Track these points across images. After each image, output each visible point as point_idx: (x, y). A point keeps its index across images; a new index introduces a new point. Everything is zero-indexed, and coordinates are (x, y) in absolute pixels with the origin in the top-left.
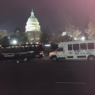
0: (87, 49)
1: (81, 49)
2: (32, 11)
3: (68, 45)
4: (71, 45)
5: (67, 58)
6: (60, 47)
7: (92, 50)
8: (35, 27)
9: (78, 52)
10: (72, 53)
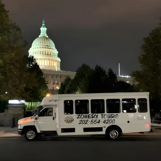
0: (106, 113)
1: (92, 113)
2: (43, 25)
3: (65, 102)
4: (71, 101)
5: (60, 133)
6: (45, 106)
7: (115, 114)
8: (49, 60)
9: (86, 119)
10: (72, 121)
